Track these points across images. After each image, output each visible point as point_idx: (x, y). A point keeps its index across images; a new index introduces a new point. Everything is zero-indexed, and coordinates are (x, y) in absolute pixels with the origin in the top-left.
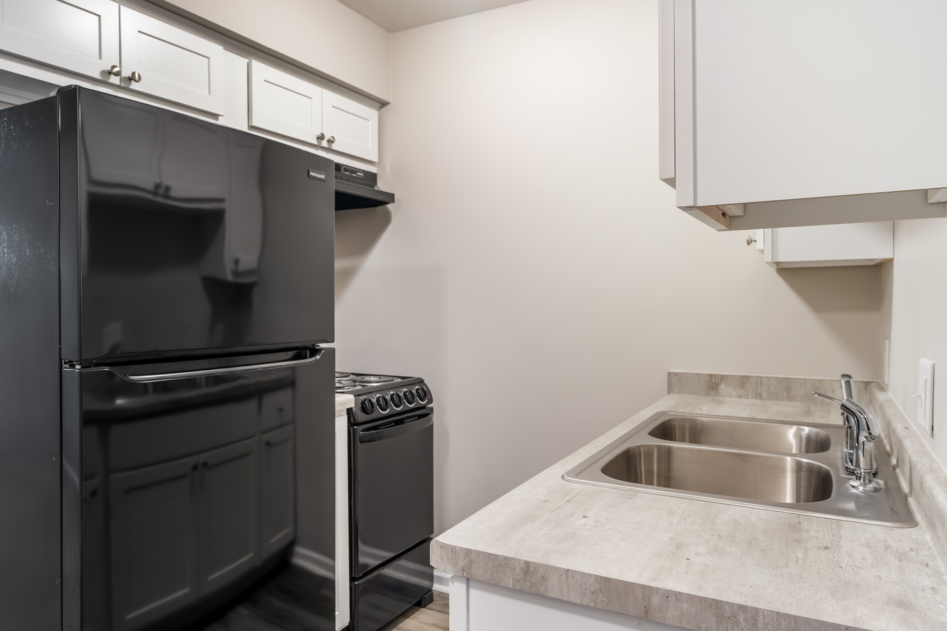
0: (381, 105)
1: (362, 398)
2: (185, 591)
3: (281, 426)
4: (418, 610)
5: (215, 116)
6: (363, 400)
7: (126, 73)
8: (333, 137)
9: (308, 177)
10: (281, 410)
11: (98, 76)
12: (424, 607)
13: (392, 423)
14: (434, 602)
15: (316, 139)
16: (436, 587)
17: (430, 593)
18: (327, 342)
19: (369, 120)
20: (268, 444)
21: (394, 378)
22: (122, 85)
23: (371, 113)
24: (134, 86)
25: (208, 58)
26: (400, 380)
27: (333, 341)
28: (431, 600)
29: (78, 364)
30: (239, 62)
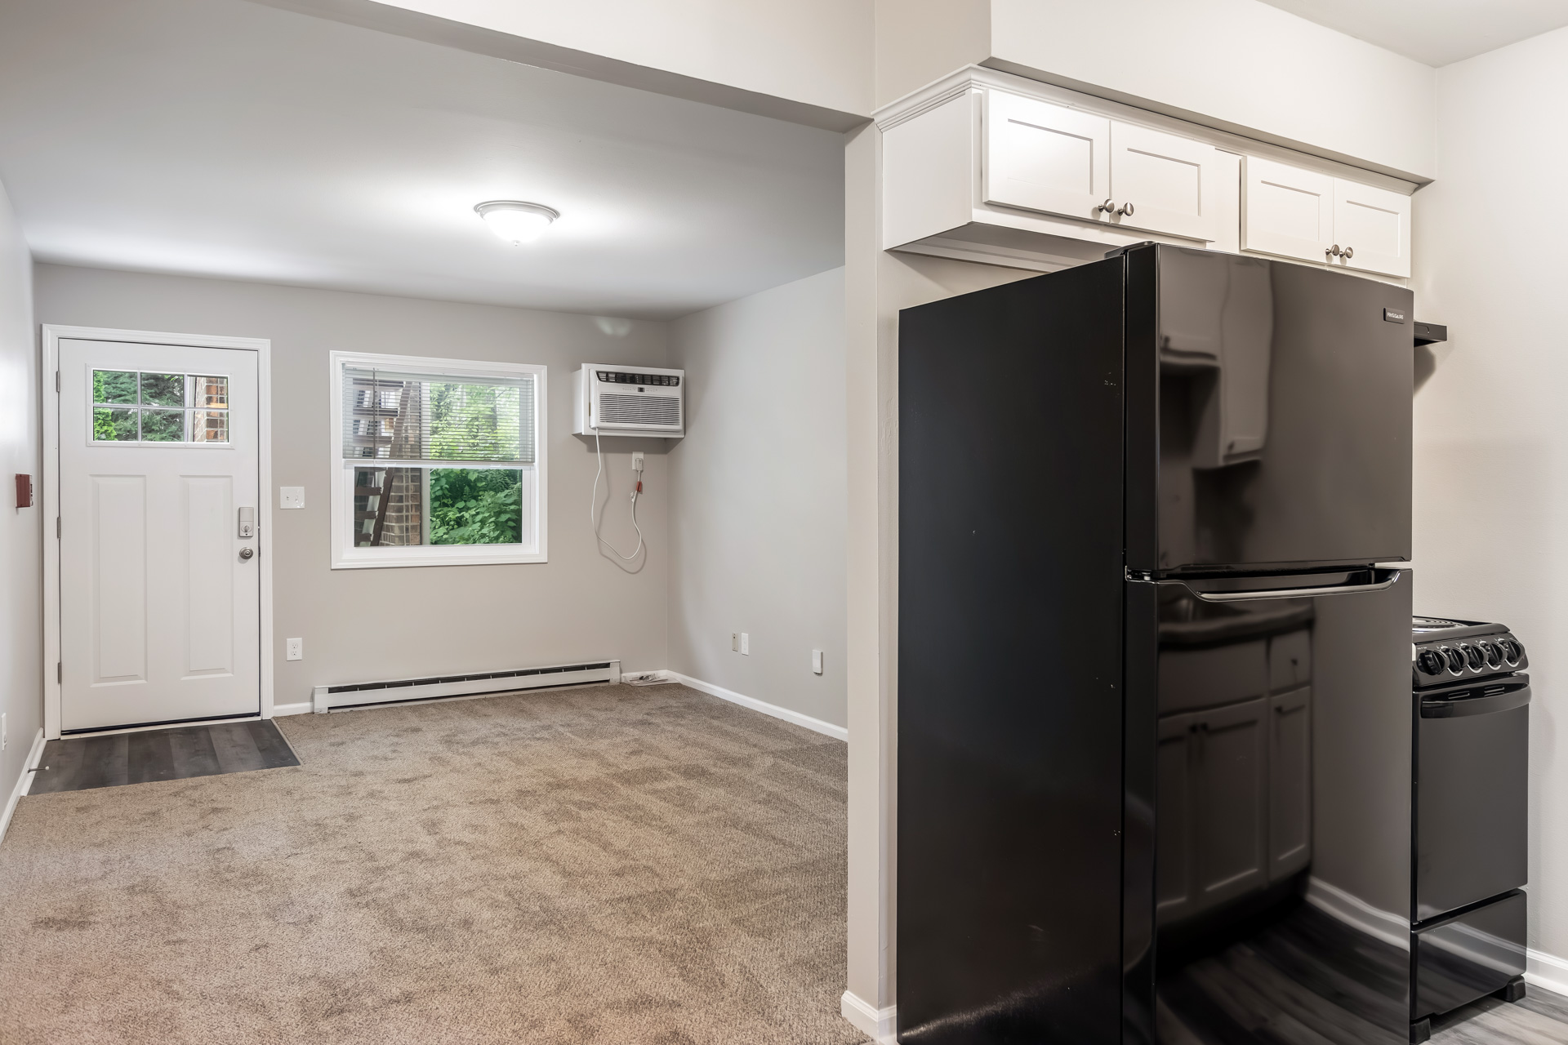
0: (1416, 186)
1: (1425, 648)
2: (1181, 900)
3: (1295, 687)
4: (1501, 1004)
5: (1202, 242)
6: (1424, 652)
7: (1118, 207)
8: (1350, 249)
9: (1385, 320)
10: (1295, 662)
11: (1089, 216)
12: (1512, 1001)
13: (1467, 693)
14: (1527, 997)
15: (1325, 254)
16: (1529, 977)
17: (1520, 982)
18: (1402, 559)
19: (1397, 214)
20: (1279, 710)
21: (1454, 623)
22: (1112, 222)
23: (1399, 201)
24: (1124, 221)
25: (1197, 165)
26: (1465, 626)
27: (1409, 560)
28: (1522, 995)
29: (1148, 576)
30: (1230, 161)
